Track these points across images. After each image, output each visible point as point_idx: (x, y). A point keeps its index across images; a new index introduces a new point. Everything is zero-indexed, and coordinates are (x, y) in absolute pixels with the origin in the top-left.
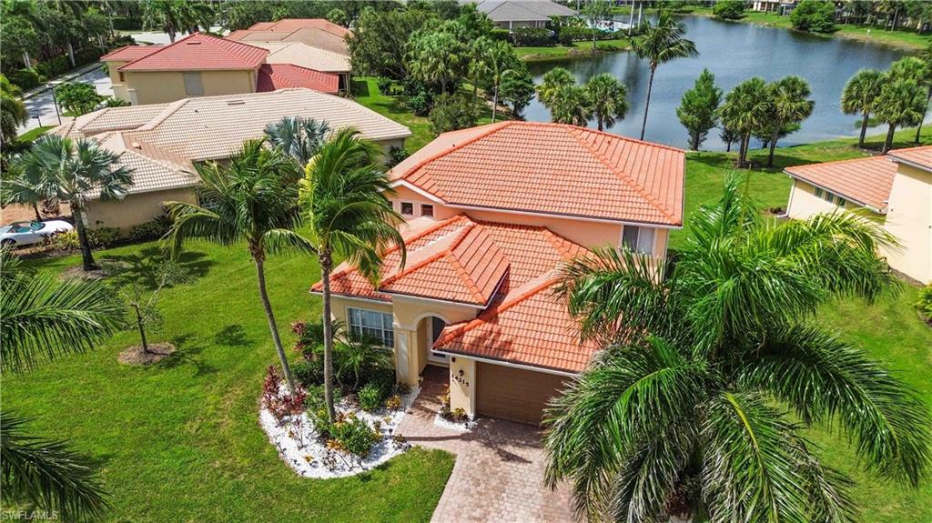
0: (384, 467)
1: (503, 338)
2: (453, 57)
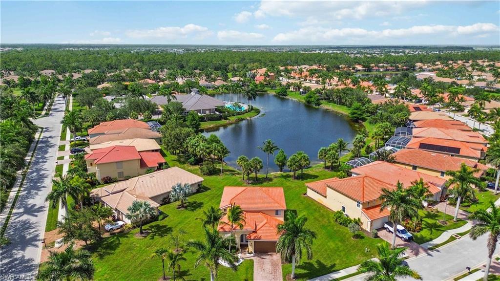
0: (242, 263)
1: (259, 236)
2: (207, 150)
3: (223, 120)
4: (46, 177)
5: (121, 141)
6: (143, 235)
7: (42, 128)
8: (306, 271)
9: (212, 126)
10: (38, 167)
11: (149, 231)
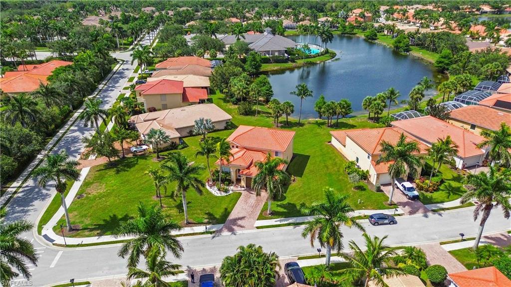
0: (230, 194)
1: (251, 173)
3: (290, 63)
4: (108, 103)
5: (176, 76)
6: (159, 159)
7: (124, 61)
8: (285, 210)
9: (276, 68)
10: (105, 94)
11: (165, 157)
